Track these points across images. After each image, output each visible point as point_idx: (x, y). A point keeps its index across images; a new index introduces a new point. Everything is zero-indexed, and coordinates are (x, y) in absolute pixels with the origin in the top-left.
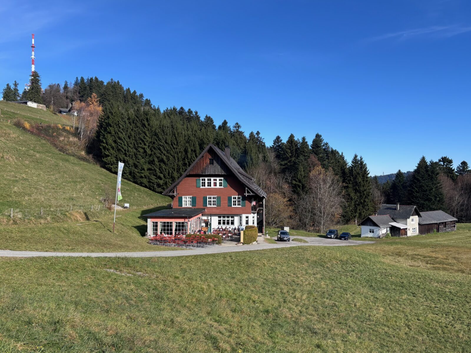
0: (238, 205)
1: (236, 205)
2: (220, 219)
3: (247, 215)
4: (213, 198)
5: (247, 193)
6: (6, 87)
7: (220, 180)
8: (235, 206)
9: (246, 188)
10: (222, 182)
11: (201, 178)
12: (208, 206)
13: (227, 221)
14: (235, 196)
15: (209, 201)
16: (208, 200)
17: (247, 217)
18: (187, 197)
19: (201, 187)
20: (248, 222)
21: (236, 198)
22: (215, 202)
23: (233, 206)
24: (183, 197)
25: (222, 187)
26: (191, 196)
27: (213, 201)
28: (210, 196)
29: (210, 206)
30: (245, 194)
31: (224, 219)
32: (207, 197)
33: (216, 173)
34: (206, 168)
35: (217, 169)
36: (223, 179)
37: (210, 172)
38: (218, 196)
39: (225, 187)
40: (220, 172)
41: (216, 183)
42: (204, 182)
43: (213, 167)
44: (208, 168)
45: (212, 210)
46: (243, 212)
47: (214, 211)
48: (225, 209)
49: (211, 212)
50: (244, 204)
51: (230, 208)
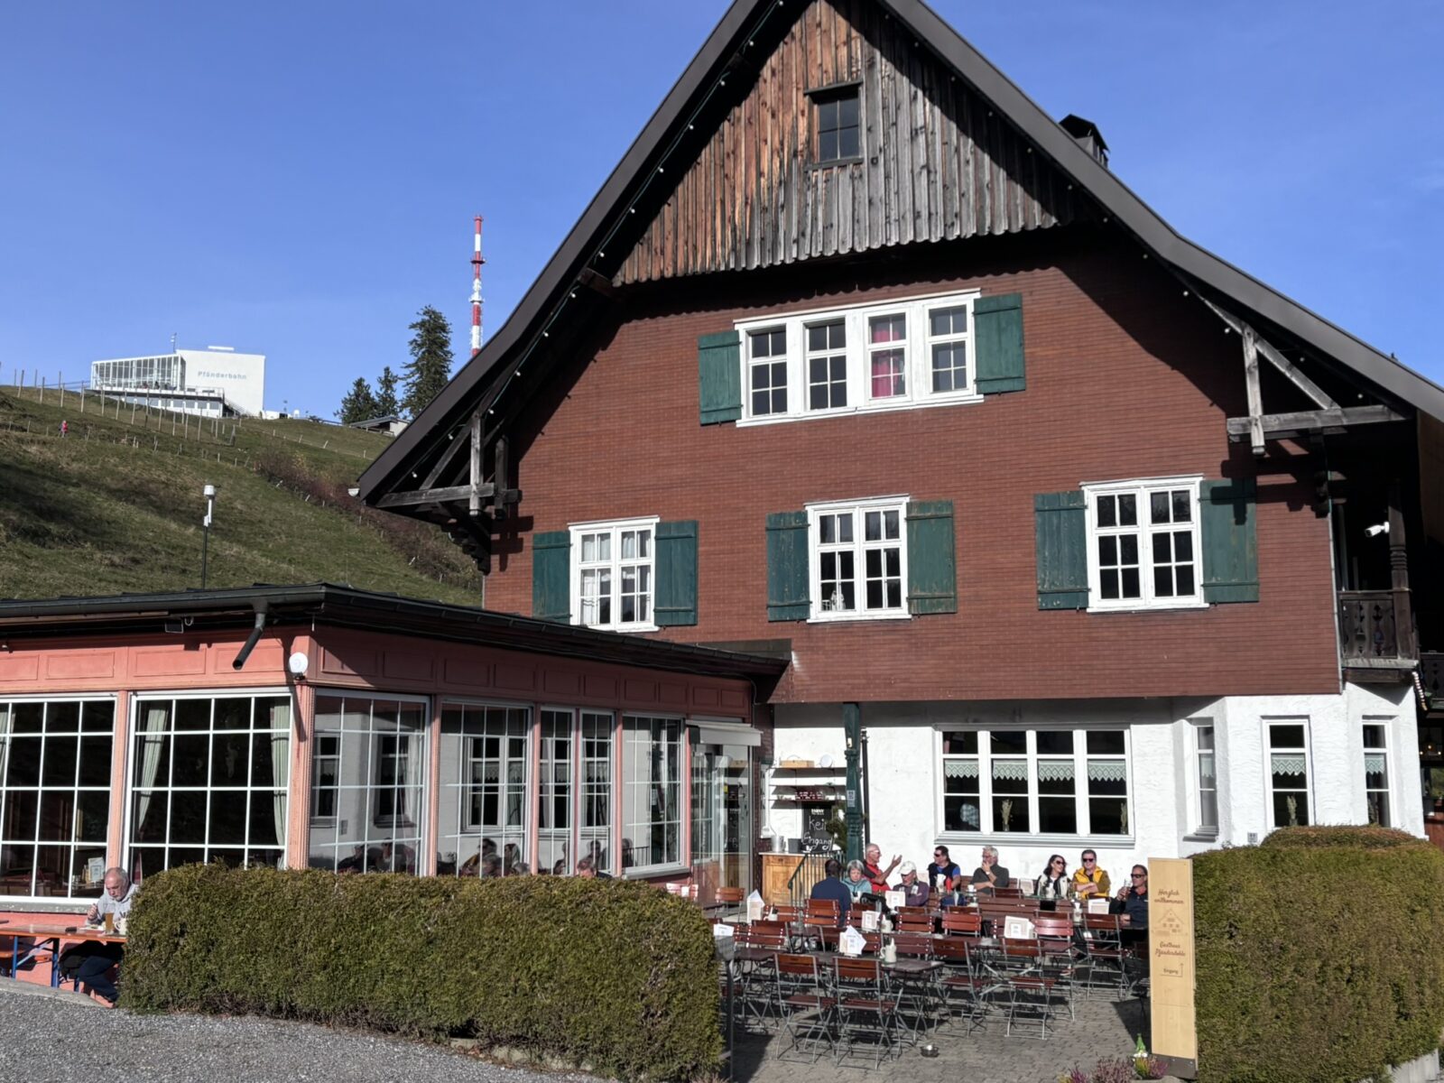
2: (961, 765)
3: (1287, 706)
4: (871, 519)
5: (1268, 408)
6: (352, 393)
7: (939, 320)
8: (1121, 604)
9: (1251, 351)
10: (969, 337)
11: (745, 326)
12: (817, 614)
13: (1044, 786)
14: (1115, 489)
15: (827, 560)
16: (815, 548)
17: (1287, 736)
18: (616, 528)
19: (747, 419)
20: (1301, 799)
21: (1129, 505)
22: (894, 568)
23: (1096, 603)
24: (576, 533)
25: (969, 394)
26: (650, 523)
27: (873, 557)
28: (834, 508)
29: (838, 614)
30: (1235, 424)
31: (1009, 765)
32: (803, 517)
33: (888, 240)
34: (782, 199)
35: (897, 193)
36: (976, 301)
37: (820, 228)
38: (921, 506)
39: (997, 387)
40: (925, 214)
41: (899, 353)
42: (770, 360)
43: (852, 177)
44: (802, 193)
45: (863, 652)
46: (1229, 664)
47: (887, 665)
48: (1001, 642)
49: (847, 676)
50: (1239, 571)
51: (1061, 631)
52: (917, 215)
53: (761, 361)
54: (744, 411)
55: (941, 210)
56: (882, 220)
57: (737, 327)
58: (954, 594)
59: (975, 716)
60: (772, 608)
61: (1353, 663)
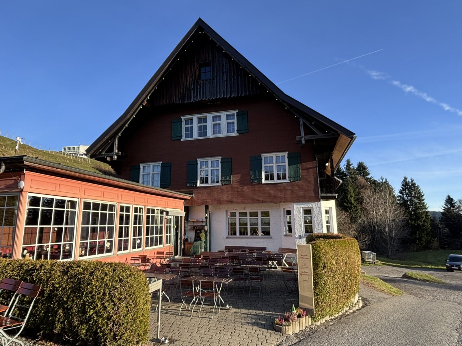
0: (279, 178)
1: (272, 179)
2: (232, 220)
3: (308, 205)
4: (212, 162)
5: (305, 134)
7: (228, 117)
8: (270, 182)
9: (301, 121)
10: (235, 121)
11: (183, 118)
12: (199, 185)
13: (251, 225)
14: (269, 155)
15: (202, 172)
16: (199, 169)
18: (151, 165)
19: (183, 139)
20: (311, 226)
21: (271, 159)
22: (217, 174)
23: (264, 181)
24: (141, 166)
25: (235, 134)
26: (159, 163)
27: (213, 171)
28: (204, 160)
29: (204, 185)
30: (297, 138)
31: (243, 220)
32: (196, 162)
33: (217, 97)
34: (192, 87)
35: (219, 86)
36: (237, 112)
37: (201, 94)
38: (224, 159)
39: (241, 132)
40: (226, 91)
41: (219, 124)
42: (189, 126)
43: (209, 82)
44: (197, 86)
45: (210, 194)
46: (294, 195)
47: (216, 196)
48: (242, 191)
49: (206, 199)
50: (296, 174)
51: (256, 188)
52: (224, 92)
53: (187, 126)
54: (183, 137)
55: (229, 91)
56: (216, 92)
57: (181, 118)
58: (232, 180)
59: (236, 208)
60: (189, 183)
61: (323, 195)
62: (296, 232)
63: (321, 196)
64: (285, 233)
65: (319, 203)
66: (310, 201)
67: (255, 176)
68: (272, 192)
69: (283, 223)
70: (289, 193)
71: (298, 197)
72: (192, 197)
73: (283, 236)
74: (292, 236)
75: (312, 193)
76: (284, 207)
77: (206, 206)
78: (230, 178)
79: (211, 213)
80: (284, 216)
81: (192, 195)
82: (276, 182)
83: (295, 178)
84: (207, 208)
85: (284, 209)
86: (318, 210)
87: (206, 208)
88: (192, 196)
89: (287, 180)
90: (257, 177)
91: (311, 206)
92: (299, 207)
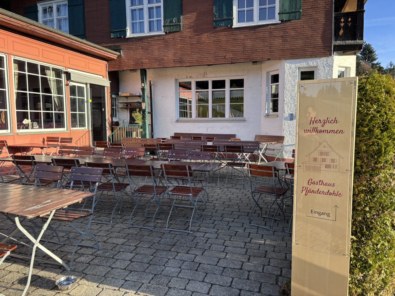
0: (262, 17)
2: (185, 95)
3: (309, 63)
8: (245, 24)
12: (129, 34)
13: (214, 101)
15: (133, 12)
16: (129, 8)
18: (54, 3)
23: (236, 24)
24: (40, 6)
26: (66, 1)
27: (151, 10)
29: (138, 34)
31: (202, 93)
45: (147, 49)
46: (287, 46)
47: (156, 53)
48: (199, 42)
49: (142, 59)
50: (294, 6)
51: (223, 37)
58: (181, 24)
59: (190, 75)
60: (113, 32)
61: (338, 43)
62: (286, 108)
63: (335, 46)
64: (266, 112)
65: (329, 59)
66: (314, 55)
67: (221, 14)
68: (249, 43)
69: (264, 97)
70: (278, 42)
71: (293, 50)
72: (119, 57)
73: (263, 118)
74: (278, 116)
75: (319, 41)
76: (268, 71)
77: (141, 70)
78: (179, 21)
79: (152, 83)
80: (267, 85)
81: (120, 52)
82: (256, 24)
83: (291, 14)
84: (144, 73)
85: (268, 73)
86: (326, 71)
87: (141, 75)
88: (119, 54)
89: (277, 20)
90: (225, 17)
91: (315, 64)
92: (293, 66)
